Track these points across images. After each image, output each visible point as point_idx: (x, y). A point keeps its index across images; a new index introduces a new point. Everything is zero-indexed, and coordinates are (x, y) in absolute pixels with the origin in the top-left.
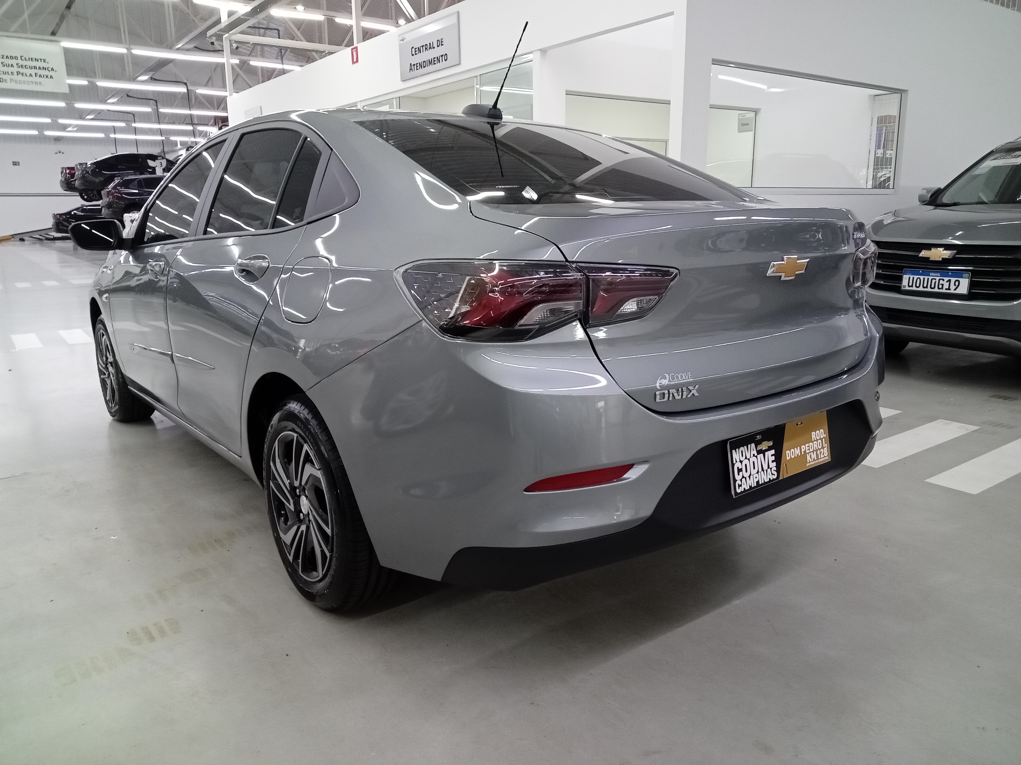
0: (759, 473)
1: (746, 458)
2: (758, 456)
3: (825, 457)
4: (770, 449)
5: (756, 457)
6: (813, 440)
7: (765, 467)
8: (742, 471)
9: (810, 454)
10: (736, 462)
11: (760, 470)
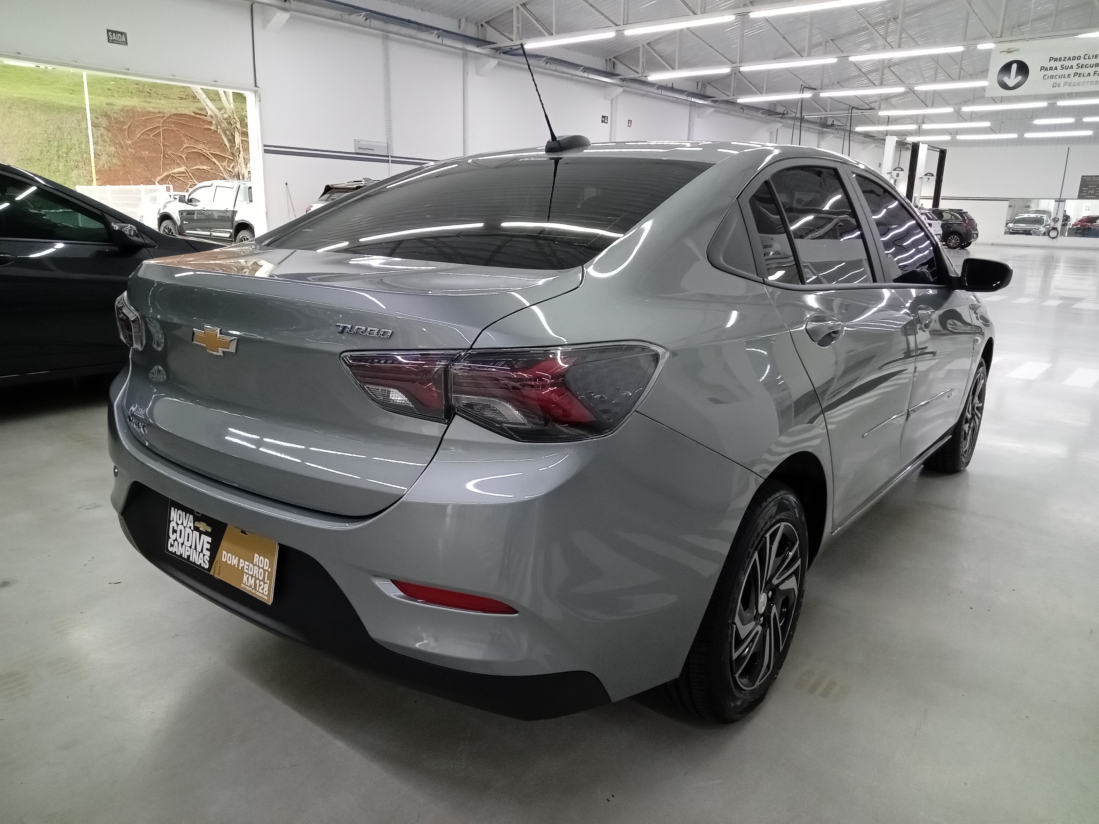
0: (192, 549)
1: (182, 524)
2: (194, 532)
3: (263, 594)
4: (207, 533)
5: (192, 531)
6: (255, 563)
7: (199, 549)
8: (176, 533)
9: (247, 575)
10: (173, 521)
11: (193, 547)
